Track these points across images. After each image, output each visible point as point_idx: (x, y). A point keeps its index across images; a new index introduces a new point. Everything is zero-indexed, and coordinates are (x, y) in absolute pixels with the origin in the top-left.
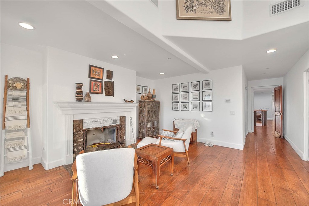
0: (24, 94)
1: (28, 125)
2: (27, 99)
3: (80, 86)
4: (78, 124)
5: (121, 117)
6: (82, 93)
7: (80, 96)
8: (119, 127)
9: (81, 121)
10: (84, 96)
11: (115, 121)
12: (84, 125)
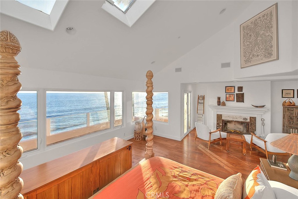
0: (203, 101)
1: (204, 113)
2: (204, 103)
3: (219, 98)
4: (219, 117)
5: (251, 117)
6: (220, 102)
7: (219, 103)
8: (250, 124)
9: (221, 115)
10: (221, 103)
11: (246, 119)
12: (222, 117)
